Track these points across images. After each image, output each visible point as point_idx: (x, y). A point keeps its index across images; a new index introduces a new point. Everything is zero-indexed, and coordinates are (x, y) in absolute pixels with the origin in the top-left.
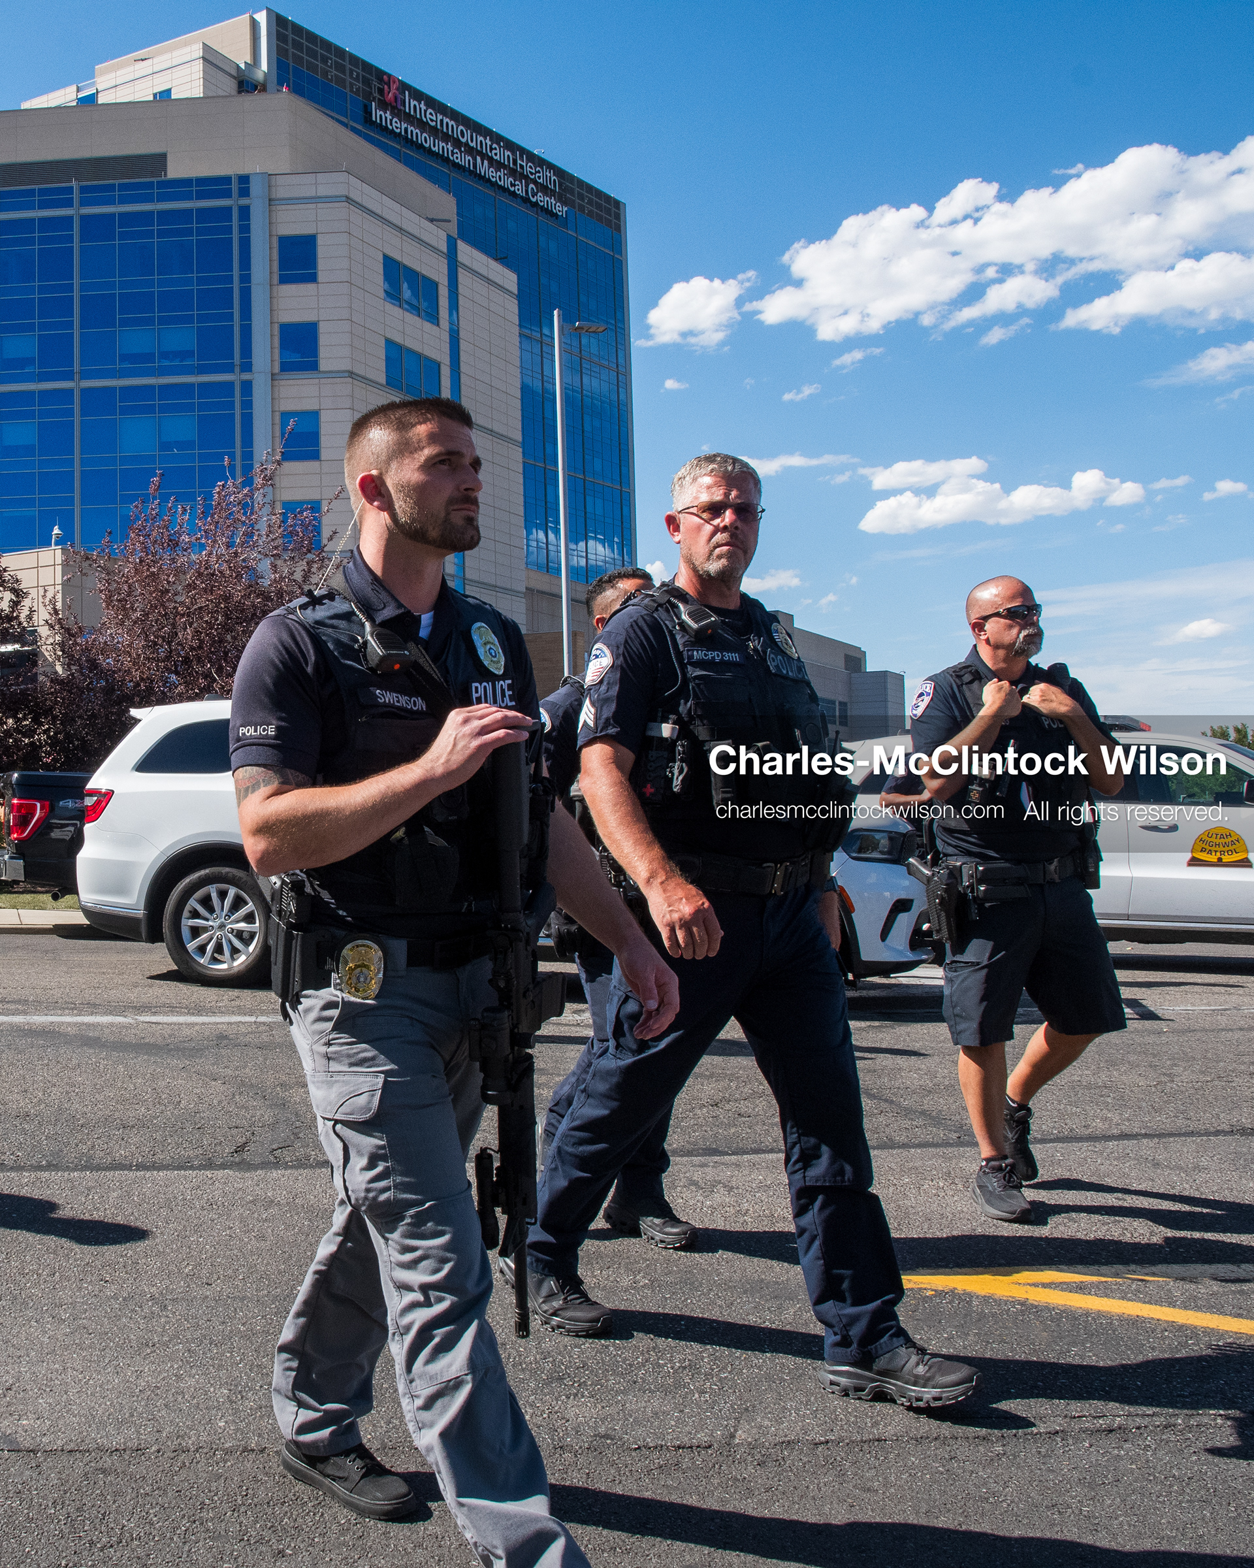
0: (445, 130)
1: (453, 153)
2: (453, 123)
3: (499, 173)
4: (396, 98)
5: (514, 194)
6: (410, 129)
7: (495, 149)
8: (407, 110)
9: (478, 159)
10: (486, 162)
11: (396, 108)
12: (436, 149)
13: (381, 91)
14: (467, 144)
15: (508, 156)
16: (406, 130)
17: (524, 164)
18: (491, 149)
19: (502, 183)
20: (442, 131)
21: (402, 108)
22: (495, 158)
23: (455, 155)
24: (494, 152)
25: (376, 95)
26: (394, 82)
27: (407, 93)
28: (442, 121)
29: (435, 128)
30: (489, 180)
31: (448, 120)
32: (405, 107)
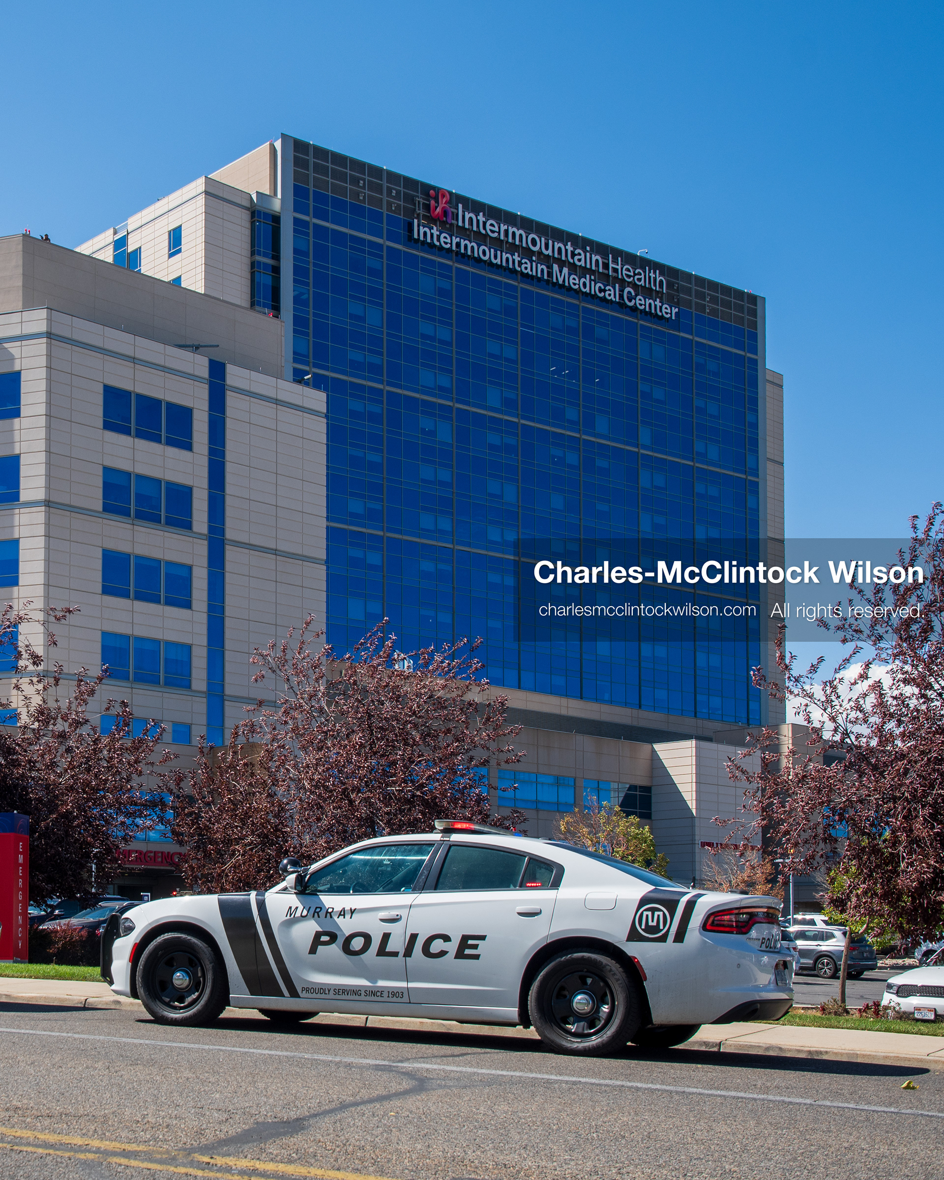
0: (510, 240)
1: (520, 264)
2: (521, 232)
3: (583, 280)
4: (445, 212)
5: (604, 299)
6: (463, 243)
7: (579, 254)
8: (460, 224)
9: (556, 267)
10: (565, 270)
11: (446, 223)
12: (498, 261)
13: (427, 207)
14: (540, 253)
15: (597, 261)
16: (458, 245)
17: (619, 267)
18: (573, 255)
19: (587, 290)
20: (507, 242)
21: (454, 222)
22: (578, 264)
23: (523, 266)
24: (576, 258)
25: (422, 212)
26: (443, 196)
27: (460, 206)
28: (506, 231)
29: (498, 239)
30: (570, 289)
31: (515, 229)
32: (457, 220)
